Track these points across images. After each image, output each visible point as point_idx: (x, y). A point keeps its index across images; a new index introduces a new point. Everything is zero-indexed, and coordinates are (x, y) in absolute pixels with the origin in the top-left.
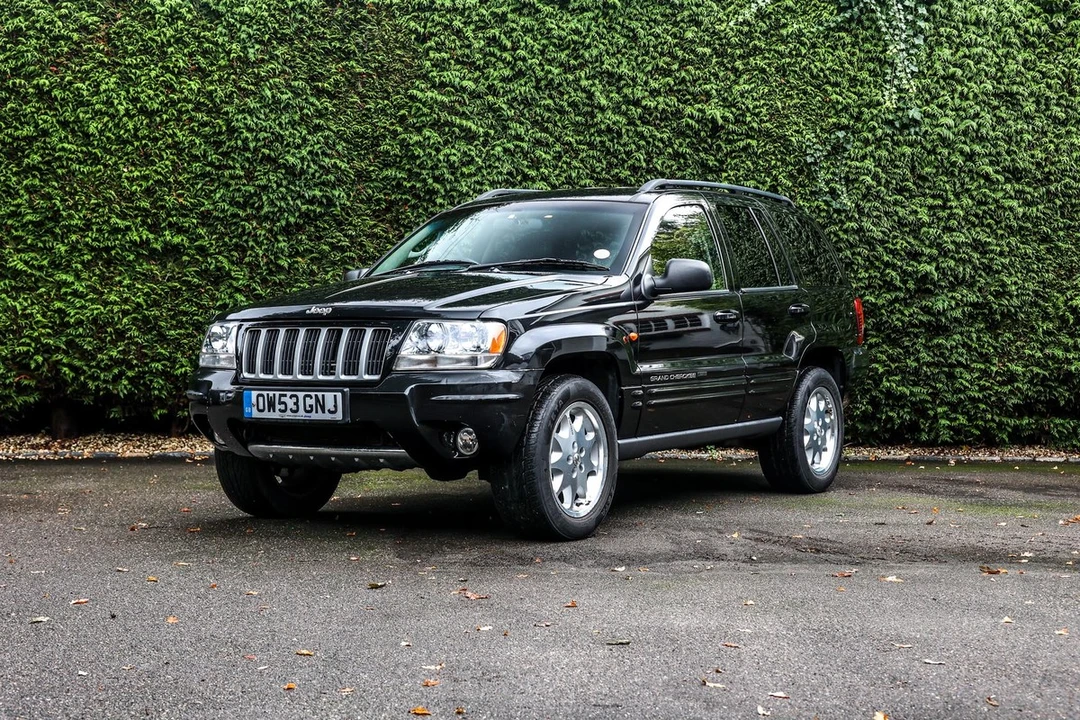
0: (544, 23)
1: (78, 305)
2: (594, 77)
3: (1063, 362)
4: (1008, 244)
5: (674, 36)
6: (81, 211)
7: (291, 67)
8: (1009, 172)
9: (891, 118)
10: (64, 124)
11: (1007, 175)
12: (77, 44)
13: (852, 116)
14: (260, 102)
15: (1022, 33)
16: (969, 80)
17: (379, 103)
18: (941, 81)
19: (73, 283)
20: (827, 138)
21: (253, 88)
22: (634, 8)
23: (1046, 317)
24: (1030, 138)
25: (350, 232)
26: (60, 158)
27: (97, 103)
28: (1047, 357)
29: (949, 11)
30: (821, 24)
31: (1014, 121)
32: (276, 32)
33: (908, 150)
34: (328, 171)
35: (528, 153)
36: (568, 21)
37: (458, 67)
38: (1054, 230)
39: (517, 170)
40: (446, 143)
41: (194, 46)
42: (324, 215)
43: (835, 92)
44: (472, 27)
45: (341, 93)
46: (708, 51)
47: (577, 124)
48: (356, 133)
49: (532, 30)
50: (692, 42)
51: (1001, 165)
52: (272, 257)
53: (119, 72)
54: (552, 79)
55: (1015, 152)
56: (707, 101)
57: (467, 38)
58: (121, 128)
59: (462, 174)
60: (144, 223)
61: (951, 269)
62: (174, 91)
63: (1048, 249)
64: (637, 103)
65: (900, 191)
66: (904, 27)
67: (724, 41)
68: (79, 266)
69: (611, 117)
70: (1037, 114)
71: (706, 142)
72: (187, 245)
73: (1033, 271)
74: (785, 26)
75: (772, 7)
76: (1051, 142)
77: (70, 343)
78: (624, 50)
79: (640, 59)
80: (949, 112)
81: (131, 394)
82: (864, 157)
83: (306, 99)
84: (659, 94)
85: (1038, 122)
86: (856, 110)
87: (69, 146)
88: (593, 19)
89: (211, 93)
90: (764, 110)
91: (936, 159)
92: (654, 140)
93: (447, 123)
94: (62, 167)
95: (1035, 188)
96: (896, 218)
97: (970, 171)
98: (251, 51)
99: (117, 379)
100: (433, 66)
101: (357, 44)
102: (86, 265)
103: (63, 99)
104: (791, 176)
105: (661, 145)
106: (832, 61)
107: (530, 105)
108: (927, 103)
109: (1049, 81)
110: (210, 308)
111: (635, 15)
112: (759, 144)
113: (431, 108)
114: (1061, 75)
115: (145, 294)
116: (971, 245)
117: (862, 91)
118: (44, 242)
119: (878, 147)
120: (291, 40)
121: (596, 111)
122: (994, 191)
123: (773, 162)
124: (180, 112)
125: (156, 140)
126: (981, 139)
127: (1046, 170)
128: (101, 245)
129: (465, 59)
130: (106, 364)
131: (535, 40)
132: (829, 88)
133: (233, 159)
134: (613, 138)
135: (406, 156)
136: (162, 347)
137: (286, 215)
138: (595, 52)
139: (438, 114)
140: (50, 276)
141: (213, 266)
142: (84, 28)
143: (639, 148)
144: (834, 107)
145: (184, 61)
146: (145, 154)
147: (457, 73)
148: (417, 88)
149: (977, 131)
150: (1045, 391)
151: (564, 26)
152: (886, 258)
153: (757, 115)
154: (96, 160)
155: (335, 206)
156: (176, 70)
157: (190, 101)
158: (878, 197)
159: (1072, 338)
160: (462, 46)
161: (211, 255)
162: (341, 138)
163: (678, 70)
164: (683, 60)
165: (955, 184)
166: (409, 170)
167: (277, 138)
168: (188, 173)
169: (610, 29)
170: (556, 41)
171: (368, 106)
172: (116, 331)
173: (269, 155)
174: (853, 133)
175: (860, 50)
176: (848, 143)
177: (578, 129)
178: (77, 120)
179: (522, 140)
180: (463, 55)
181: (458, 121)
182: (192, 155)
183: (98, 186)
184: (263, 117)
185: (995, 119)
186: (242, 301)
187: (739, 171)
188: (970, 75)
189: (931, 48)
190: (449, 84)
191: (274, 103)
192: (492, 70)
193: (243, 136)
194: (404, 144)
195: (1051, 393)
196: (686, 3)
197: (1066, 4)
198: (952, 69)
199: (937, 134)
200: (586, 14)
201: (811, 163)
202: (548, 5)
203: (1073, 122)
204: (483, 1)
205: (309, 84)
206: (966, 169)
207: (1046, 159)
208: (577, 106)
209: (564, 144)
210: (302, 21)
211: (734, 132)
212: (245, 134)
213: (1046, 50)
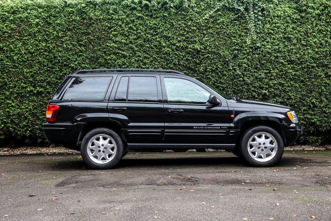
0: (145, 22)
1: (13, 110)
2: (161, 37)
3: (311, 119)
4: (290, 83)
5: (185, 24)
6: (13, 82)
7: (72, 38)
8: (289, 61)
9: (251, 46)
10: (7, 57)
11: (289, 62)
12: (10, 34)
13: (240, 46)
14: (63, 49)
15: (292, 19)
16: (276, 34)
17: (98, 48)
18: (267, 34)
19: (11, 103)
20: (232, 53)
21: (61, 44)
22: (172, 16)
23: (304, 106)
24: (295, 51)
26: (6, 67)
27: (16, 51)
28: (305, 118)
29: (269, 13)
30: (230, 19)
31: (290, 46)
32: (67, 28)
33: (257, 56)
34: (84, 68)
35: (142, 61)
36: (152, 21)
37: (121, 36)
38: (305, 79)
39: (139, 66)
40: (118, 59)
41: (44, 33)
43: (234, 39)
44: (124, 24)
45: (87, 45)
46: (195, 28)
47: (157, 51)
48: (92, 57)
49: (142, 24)
50: (190, 25)
51: (287, 59)
53: (23, 41)
54: (149, 39)
55: (291, 55)
56: (196, 43)
57: (123, 27)
58: (24, 58)
60: (31, 85)
61: (273, 92)
62: (38, 46)
63: (303, 85)
64: (174, 45)
65: (256, 68)
66: (254, 19)
67: (200, 25)
68: (13, 98)
69: (167, 49)
70: (297, 43)
71: (196, 56)
72: (44, 91)
73: (299, 91)
74: (219, 20)
75: (214, 14)
76: (302, 52)
77: (11, 121)
78: (170, 29)
80: (269, 44)
81: (30, 135)
82: (244, 58)
83: (77, 47)
84: (181, 42)
85: (298, 46)
86: (241, 44)
87: (9, 63)
88: (160, 20)
89: (49, 46)
90: (213, 45)
91: (266, 58)
92: (180, 55)
93: (118, 53)
94: (7, 70)
95: (298, 66)
96: (255, 77)
97: (277, 61)
98: (60, 34)
99: (26, 131)
100: (113, 36)
101: (91, 30)
102: (15, 98)
103: (7, 50)
104: (222, 65)
105: (182, 57)
106: (233, 30)
107: (143, 46)
108: (263, 41)
109: (300, 33)
111: (173, 18)
112: (212, 56)
113: (113, 49)
114: (304, 31)
115: (33, 106)
116: (279, 84)
117: (243, 38)
118: (3, 92)
119: (248, 55)
120: (72, 30)
121: (162, 47)
122: (285, 67)
123: (216, 61)
124: (40, 52)
125: (33, 61)
126: (280, 52)
127: (301, 60)
128: (19, 92)
130: (22, 127)
131: (143, 27)
132: (232, 38)
133: (56, 66)
134: (168, 55)
135: (106, 63)
136: (38, 121)
138: (161, 30)
139: (115, 50)
140: (5, 101)
142: (12, 29)
143: (176, 58)
144: (234, 44)
145: (41, 38)
146: (31, 65)
147: (120, 38)
148: (109, 43)
149: (278, 49)
150: (306, 128)
151: (151, 23)
152: (252, 89)
153: (211, 47)
154: (17, 67)
156: (38, 40)
157: (43, 49)
158: (249, 70)
159: (313, 112)
160: (121, 30)
161: (51, 94)
162: (87, 58)
163: (187, 34)
164: (188, 31)
165: (273, 66)
166: (107, 67)
167: (68, 59)
168: (43, 70)
169: (165, 23)
171: (95, 49)
172: (24, 117)
173: (66, 64)
174: (241, 51)
175: (242, 26)
176: (239, 54)
177: (157, 53)
178: (11, 56)
179: (141, 57)
180: (122, 33)
181: (121, 52)
182: (44, 65)
183: (17, 75)
184: (64, 53)
185: (284, 45)
187: (206, 64)
188: (276, 32)
189: (264, 25)
190: (118, 41)
191: (67, 49)
192: (131, 37)
193: (58, 59)
194: (105, 59)
195: (308, 129)
196: (188, 14)
197: (305, 10)
198: (270, 31)
199: (266, 51)
200: (158, 19)
201: (228, 61)
202: (147, 17)
203: (309, 45)
204: (128, 16)
205: (77, 43)
206: (276, 61)
207: (301, 57)
208: (157, 46)
209: (153, 58)
210: (75, 24)
211: (204, 52)
212: (59, 58)
213: (299, 24)
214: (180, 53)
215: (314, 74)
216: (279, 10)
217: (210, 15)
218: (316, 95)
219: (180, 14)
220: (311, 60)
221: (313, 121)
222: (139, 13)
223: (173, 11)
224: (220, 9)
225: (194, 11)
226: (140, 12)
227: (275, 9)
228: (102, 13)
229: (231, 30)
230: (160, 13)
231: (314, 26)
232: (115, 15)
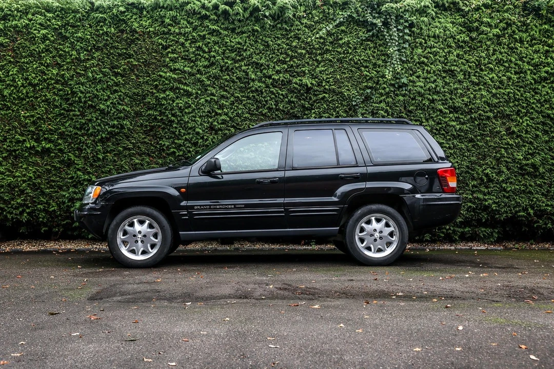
0: (224, 39)
1: (1, 178)
2: (249, 65)
3: (483, 200)
4: (453, 144)
5: (287, 44)
6: (1, 132)
7: (102, 62)
8: (452, 108)
9: (393, 82)
11: (451, 110)
13: (375, 82)
14: (87, 79)
15: (456, 41)
16: (431, 64)
17: (145, 79)
18: (417, 64)
20: (362, 93)
21: (83, 72)
22: (267, 31)
23: (473, 179)
24: (461, 92)
25: (132, 141)
27: (8, 80)
28: (475, 198)
29: (421, 31)
30: (359, 38)
31: (454, 84)
32: (94, 46)
33: (401, 98)
34: (121, 112)
35: (218, 102)
36: (235, 38)
37: (183, 61)
38: (476, 136)
39: (212, 110)
40: (177, 97)
41: (54, 53)
42: (120, 133)
43: (366, 70)
44: (189, 42)
45: (127, 74)
46: (304, 51)
47: (241, 87)
48: (134, 93)
49: (218, 43)
50: (296, 47)
51: (448, 105)
52: (95, 154)
53: (19, 66)
54: (229, 66)
55: (454, 99)
56: (304, 76)
57: (186, 47)
58: (20, 92)
59: (186, 112)
60: (32, 138)
62: (45, 74)
63: (473, 145)
64: (270, 77)
66: (397, 39)
67: (311, 47)
68: (1, 159)
69: (257, 84)
70: (464, 80)
71: (304, 96)
72: (53, 148)
73: (466, 156)
74: (341, 39)
75: (335, 30)
76: (472, 93)
78: (263, 52)
79: (271, 56)
80: (421, 80)
81: (28, 221)
82: (381, 102)
83: (110, 77)
84: (281, 73)
85: (465, 84)
86: (376, 79)
88: (248, 37)
89: (63, 75)
90: (331, 80)
91: (416, 102)
92: (279, 95)
93: (177, 88)
95: (465, 116)
97: (433, 108)
98: (82, 54)
99: (21, 213)
100: (171, 60)
101: (134, 51)
102: (5, 158)
104: (346, 111)
105: (282, 97)
106: (364, 56)
107: (219, 79)
108: (411, 75)
109: (469, 64)
110: (66, 179)
111: (268, 35)
112: (329, 96)
113: (170, 81)
114: (475, 61)
115: (34, 172)
117: (379, 70)
119: (387, 97)
120: (102, 49)
121: (250, 81)
122: (445, 117)
123: (337, 105)
124: (48, 84)
125: (37, 98)
126: (438, 93)
127: (470, 107)
128: (12, 149)
129: (186, 57)
130: (16, 206)
131: (220, 47)
132: (363, 69)
133: (75, 107)
134: (259, 94)
135: (158, 104)
136: (43, 198)
137: (101, 133)
138: (248, 53)
139: (173, 84)
141: (66, 158)
142: (2, 45)
143: (271, 99)
144: (365, 78)
145: (50, 60)
146: (32, 105)
147: (182, 64)
148: (163, 71)
149: (435, 88)
150: (475, 215)
151: (233, 41)
153: (328, 82)
154: (9, 108)
155: (125, 129)
156: (46, 64)
157: (53, 79)
159: (487, 189)
160: (184, 51)
161: (65, 153)
162: (127, 96)
163: (290, 61)
164: (292, 56)
165: (426, 114)
166: (160, 111)
167: (95, 96)
168: (53, 114)
169: (256, 42)
170: (230, 48)
171: (139, 80)
172: (20, 190)
173: (91, 104)
174: (375, 90)
175: (378, 50)
176: (373, 95)
177: (242, 90)
179: (215, 96)
180: (185, 55)
181: (182, 87)
182: (55, 105)
183: (9, 121)
184: (88, 86)
185: (444, 83)
186: (80, 175)
187: (320, 109)
188: (431, 62)
189: (413, 49)
190: (178, 69)
191: (93, 79)
192: (199, 62)
193: (78, 96)
194: (157, 99)
195: (478, 215)
196: (292, 29)
197: (477, 27)
198: (423, 59)
199: (415, 90)
200: (244, 35)
201: (355, 105)
202: (226, 31)
203: (482, 84)
204: (194, 29)
205: (111, 70)
206: (431, 107)
207: (470, 102)
208: (241, 79)
209: (235, 97)
210: (107, 40)
211: (317, 90)
212: (80, 94)
213: (468, 49)
214: (279, 91)
215: (489, 129)
216: (437, 27)
217: (328, 31)
218: (492, 163)
219: (280, 29)
220: (485, 108)
221: (487, 203)
222: (213, 25)
223: (269, 22)
224: (344, 22)
225: (302, 24)
226: (215, 24)
227: (430, 24)
228: (153, 23)
229: (360, 56)
230: (247, 26)
231: (491, 54)
232: (174, 27)
